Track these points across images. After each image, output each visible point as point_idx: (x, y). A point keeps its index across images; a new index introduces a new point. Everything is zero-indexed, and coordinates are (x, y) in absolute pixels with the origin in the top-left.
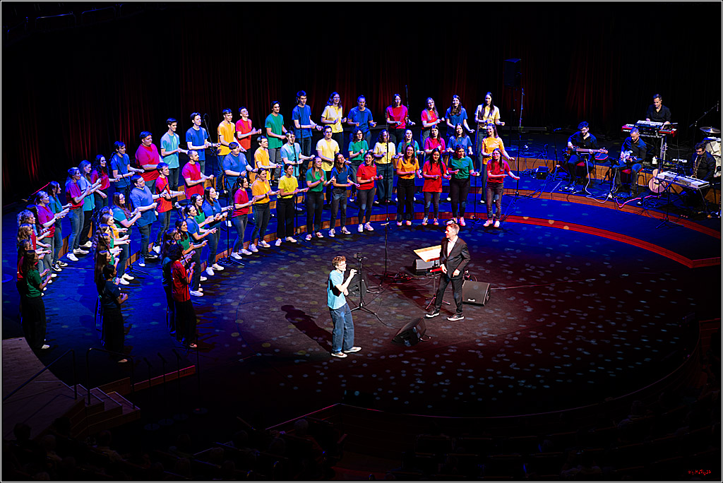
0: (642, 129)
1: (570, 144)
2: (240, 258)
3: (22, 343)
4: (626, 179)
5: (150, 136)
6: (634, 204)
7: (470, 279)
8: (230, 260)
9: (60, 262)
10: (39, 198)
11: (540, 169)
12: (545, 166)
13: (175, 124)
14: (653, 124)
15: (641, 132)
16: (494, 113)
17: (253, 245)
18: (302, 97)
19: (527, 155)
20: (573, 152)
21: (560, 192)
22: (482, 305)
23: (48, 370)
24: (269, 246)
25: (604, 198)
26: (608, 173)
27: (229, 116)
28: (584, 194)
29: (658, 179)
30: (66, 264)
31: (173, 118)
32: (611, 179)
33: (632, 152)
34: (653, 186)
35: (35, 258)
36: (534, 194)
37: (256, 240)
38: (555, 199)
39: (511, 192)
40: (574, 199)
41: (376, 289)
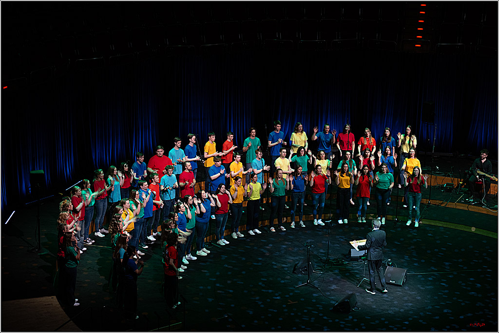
3: (53, 300)
7: (392, 265)
8: (211, 244)
9: (89, 239)
10: (74, 191)
11: (447, 184)
12: (451, 183)
13: (180, 142)
18: (278, 125)
19: (437, 174)
21: (462, 203)
22: (400, 286)
27: (213, 138)
28: (480, 205)
30: (94, 241)
31: (179, 137)
36: (442, 203)
38: (458, 207)
39: (425, 201)
40: (473, 209)
41: (320, 270)
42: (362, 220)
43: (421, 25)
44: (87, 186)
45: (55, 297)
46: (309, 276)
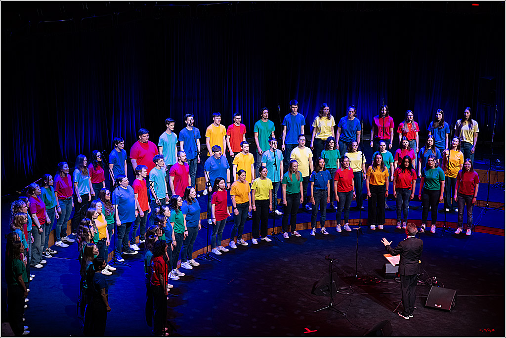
5: (147, 134)
7: (437, 285)
8: (209, 256)
9: (50, 250)
10: (32, 190)
13: (173, 123)
17: (232, 242)
18: (293, 106)
19: (498, 169)
22: (448, 311)
24: (247, 244)
27: (218, 119)
30: (55, 252)
31: (171, 118)
37: (235, 238)
39: (482, 204)
41: (346, 289)
42: (402, 226)
44: (48, 182)
46: (331, 297)
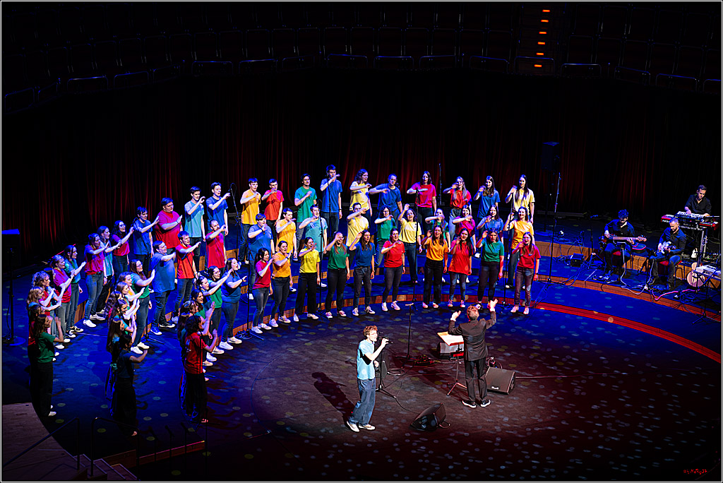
0: (681, 219)
1: (607, 232)
2: (261, 332)
3: (28, 409)
4: (663, 272)
5: (171, 203)
6: (671, 297)
7: (495, 366)
8: (250, 333)
9: (76, 327)
10: (54, 263)
11: (575, 255)
12: (580, 253)
13: (199, 192)
14: (693, 215)
15: (681, 223)
16: (528, 197)
17: (273, 320)
18: (331, 171)
19: (561, 241)
20: (610, 240)
21: (595, 281)
22: (506, 394)
23: (52, 438)
24: (289, 321)
25: (640, 290)
26: (645, 264)
27: (254, 185)
28: (618, 283)
29: (697, 273)
30: (82, 330)
31: (197, 186)
32: (648, 269)
33: (670, 243)
34: (691, 280)
35: (46, 323)
36: (567, 281)
37: (276, 315)
38: (588, 287)
39: (544, 278)
40: (608, 289)
41: (397, 370)
43: (542, 38)
45: (31, 404)
46: (381, 379)
